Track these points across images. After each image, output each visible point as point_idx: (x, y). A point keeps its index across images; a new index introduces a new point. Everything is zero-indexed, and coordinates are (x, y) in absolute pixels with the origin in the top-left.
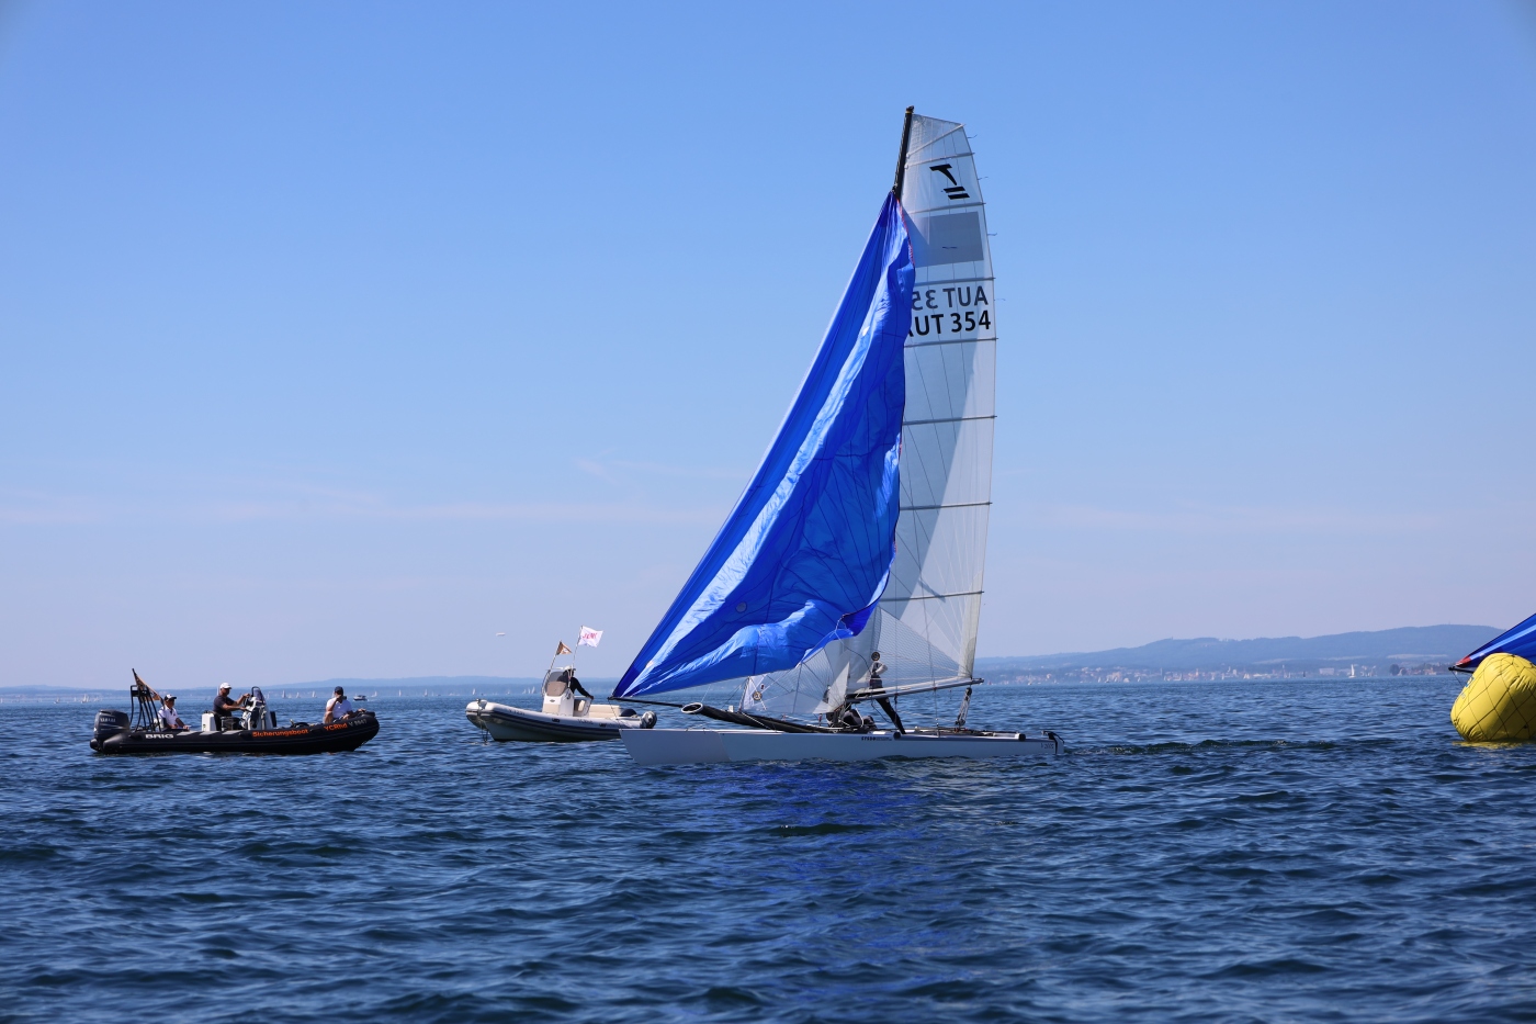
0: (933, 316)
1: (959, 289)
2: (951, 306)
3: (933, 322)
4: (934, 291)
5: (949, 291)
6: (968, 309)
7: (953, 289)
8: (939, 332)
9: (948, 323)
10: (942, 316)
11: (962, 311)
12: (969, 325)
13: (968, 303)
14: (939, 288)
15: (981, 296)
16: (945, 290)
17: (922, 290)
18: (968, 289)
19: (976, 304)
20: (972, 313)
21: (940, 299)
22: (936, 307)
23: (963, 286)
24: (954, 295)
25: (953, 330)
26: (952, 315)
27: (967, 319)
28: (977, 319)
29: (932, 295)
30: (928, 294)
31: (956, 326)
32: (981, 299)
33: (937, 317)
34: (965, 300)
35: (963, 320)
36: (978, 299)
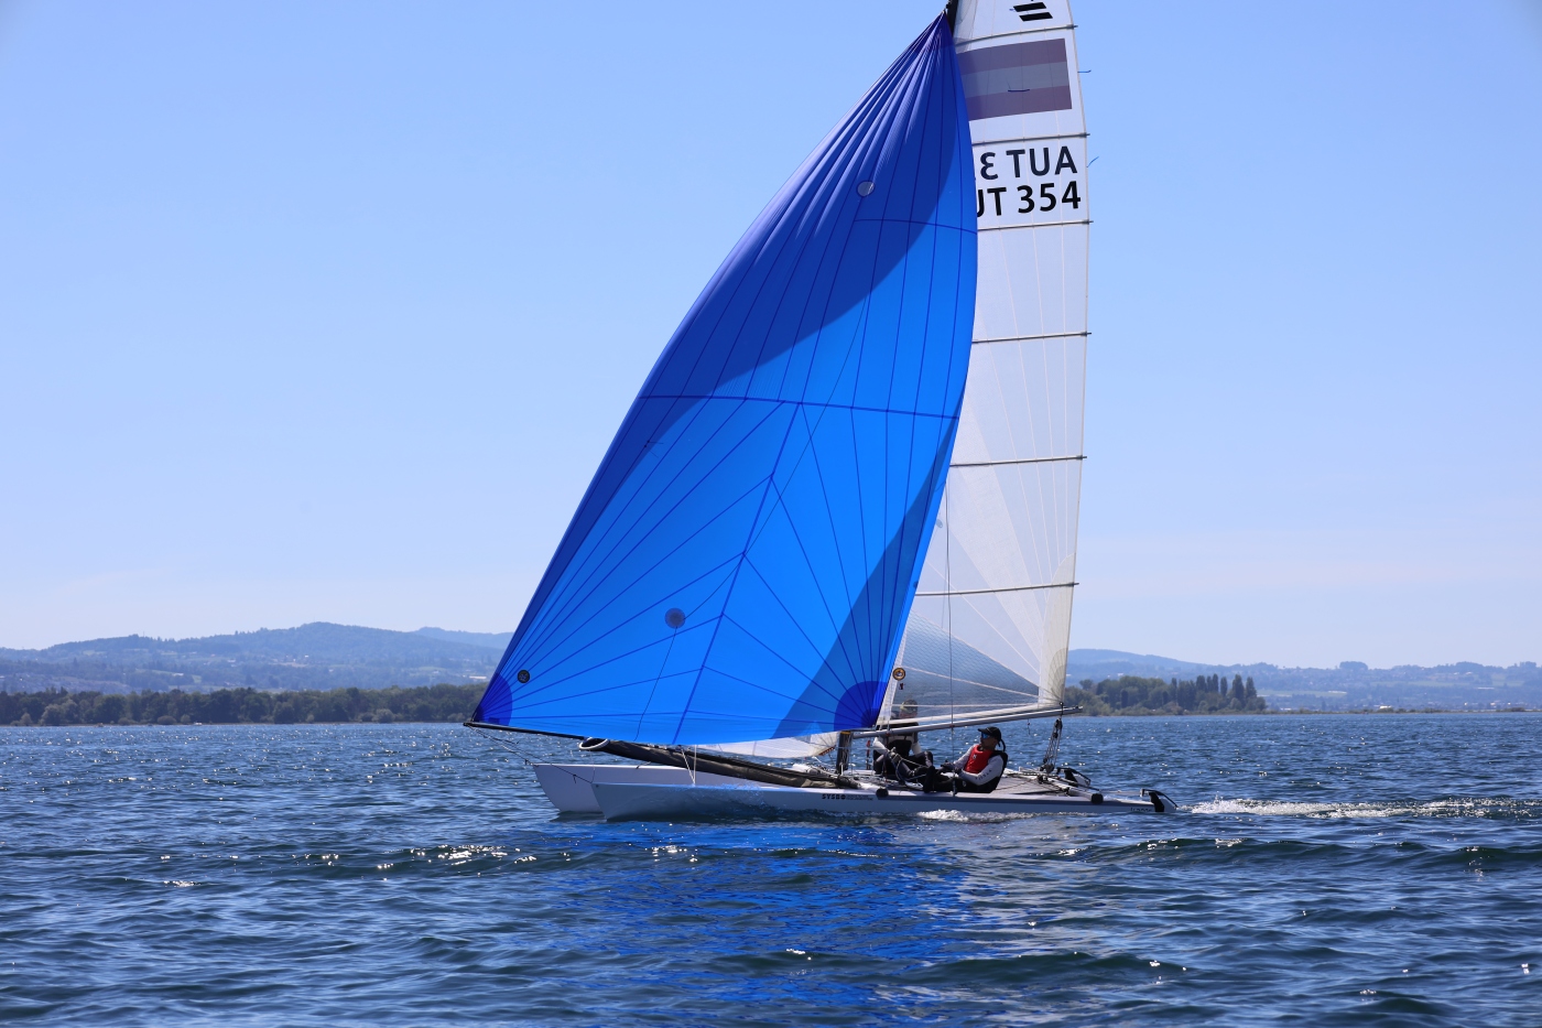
0: (990, 191)
1: (1032, 151)
2: (1018, 175)
3: (989, 199)
4: (993, 155)
5: (1016, 154)
6: (1045, 179)
7: (1022, 152)
8: (999, 213)
9: (1012, 200)
10: (1004, 190)
11: (1035, 183)
12: (1047, 202)
13: (1046, 171)
14: (1000, 150)
15: (1065, 160)
16: (1009, 153)
17: (977, 153)
18: (1046, 150)
19: (1057, 172)
20: (1052, 185)
21: (1002, 165)
22: (995, 177)
23: (1039, 148)
24: (1024, 160)
25: (1021, 211)
26: (1020, 189)
27: (1043, 194)
28: (1059, 192)
29: (989, 160)
30: (983, 159)
31: (1026, 205)
32: (1065, 165)
33: (997, 192)
34: (1040, 166)
35: (1035, 196)
36: (1060, 165)
